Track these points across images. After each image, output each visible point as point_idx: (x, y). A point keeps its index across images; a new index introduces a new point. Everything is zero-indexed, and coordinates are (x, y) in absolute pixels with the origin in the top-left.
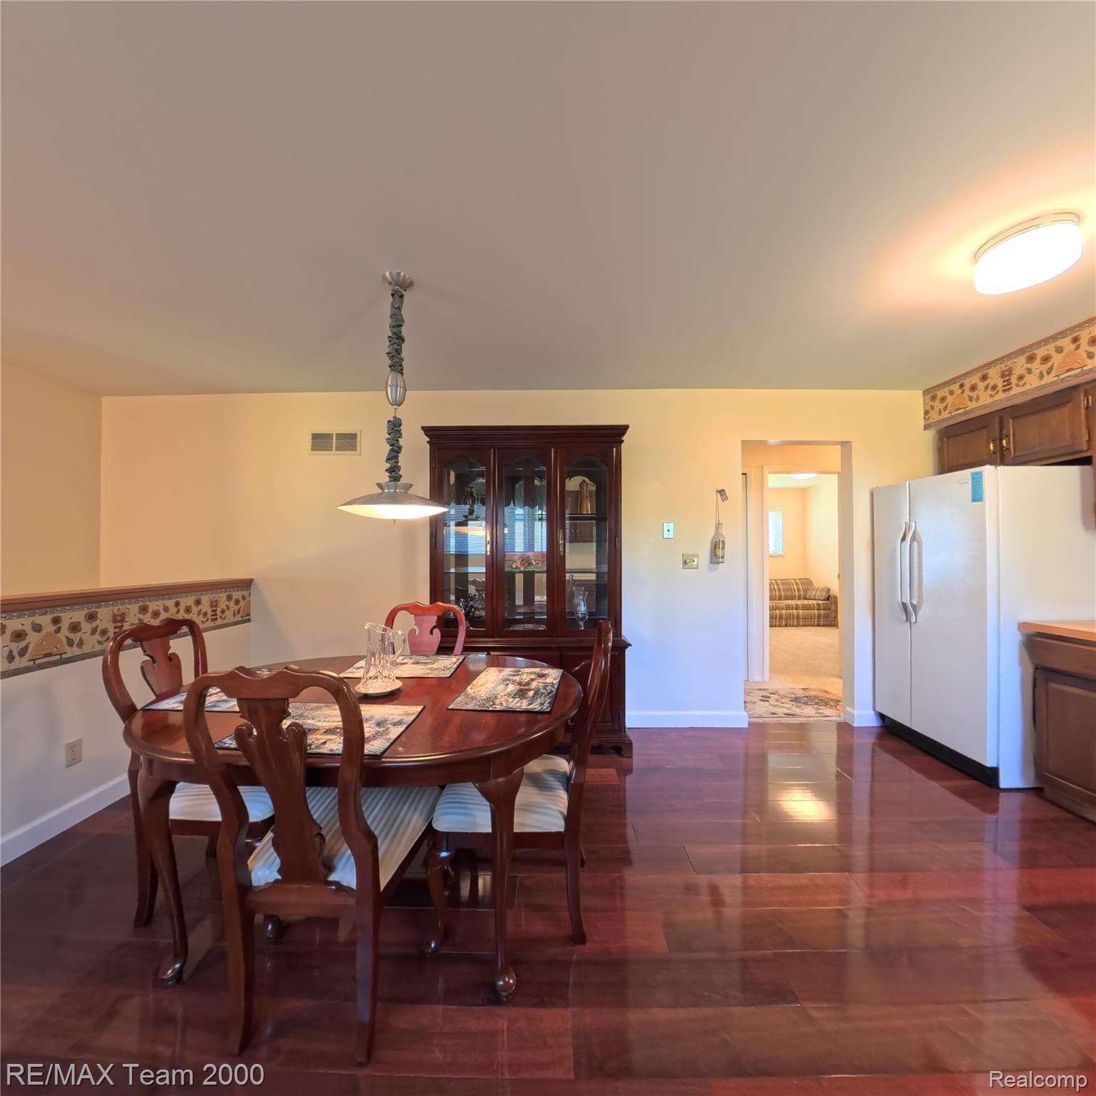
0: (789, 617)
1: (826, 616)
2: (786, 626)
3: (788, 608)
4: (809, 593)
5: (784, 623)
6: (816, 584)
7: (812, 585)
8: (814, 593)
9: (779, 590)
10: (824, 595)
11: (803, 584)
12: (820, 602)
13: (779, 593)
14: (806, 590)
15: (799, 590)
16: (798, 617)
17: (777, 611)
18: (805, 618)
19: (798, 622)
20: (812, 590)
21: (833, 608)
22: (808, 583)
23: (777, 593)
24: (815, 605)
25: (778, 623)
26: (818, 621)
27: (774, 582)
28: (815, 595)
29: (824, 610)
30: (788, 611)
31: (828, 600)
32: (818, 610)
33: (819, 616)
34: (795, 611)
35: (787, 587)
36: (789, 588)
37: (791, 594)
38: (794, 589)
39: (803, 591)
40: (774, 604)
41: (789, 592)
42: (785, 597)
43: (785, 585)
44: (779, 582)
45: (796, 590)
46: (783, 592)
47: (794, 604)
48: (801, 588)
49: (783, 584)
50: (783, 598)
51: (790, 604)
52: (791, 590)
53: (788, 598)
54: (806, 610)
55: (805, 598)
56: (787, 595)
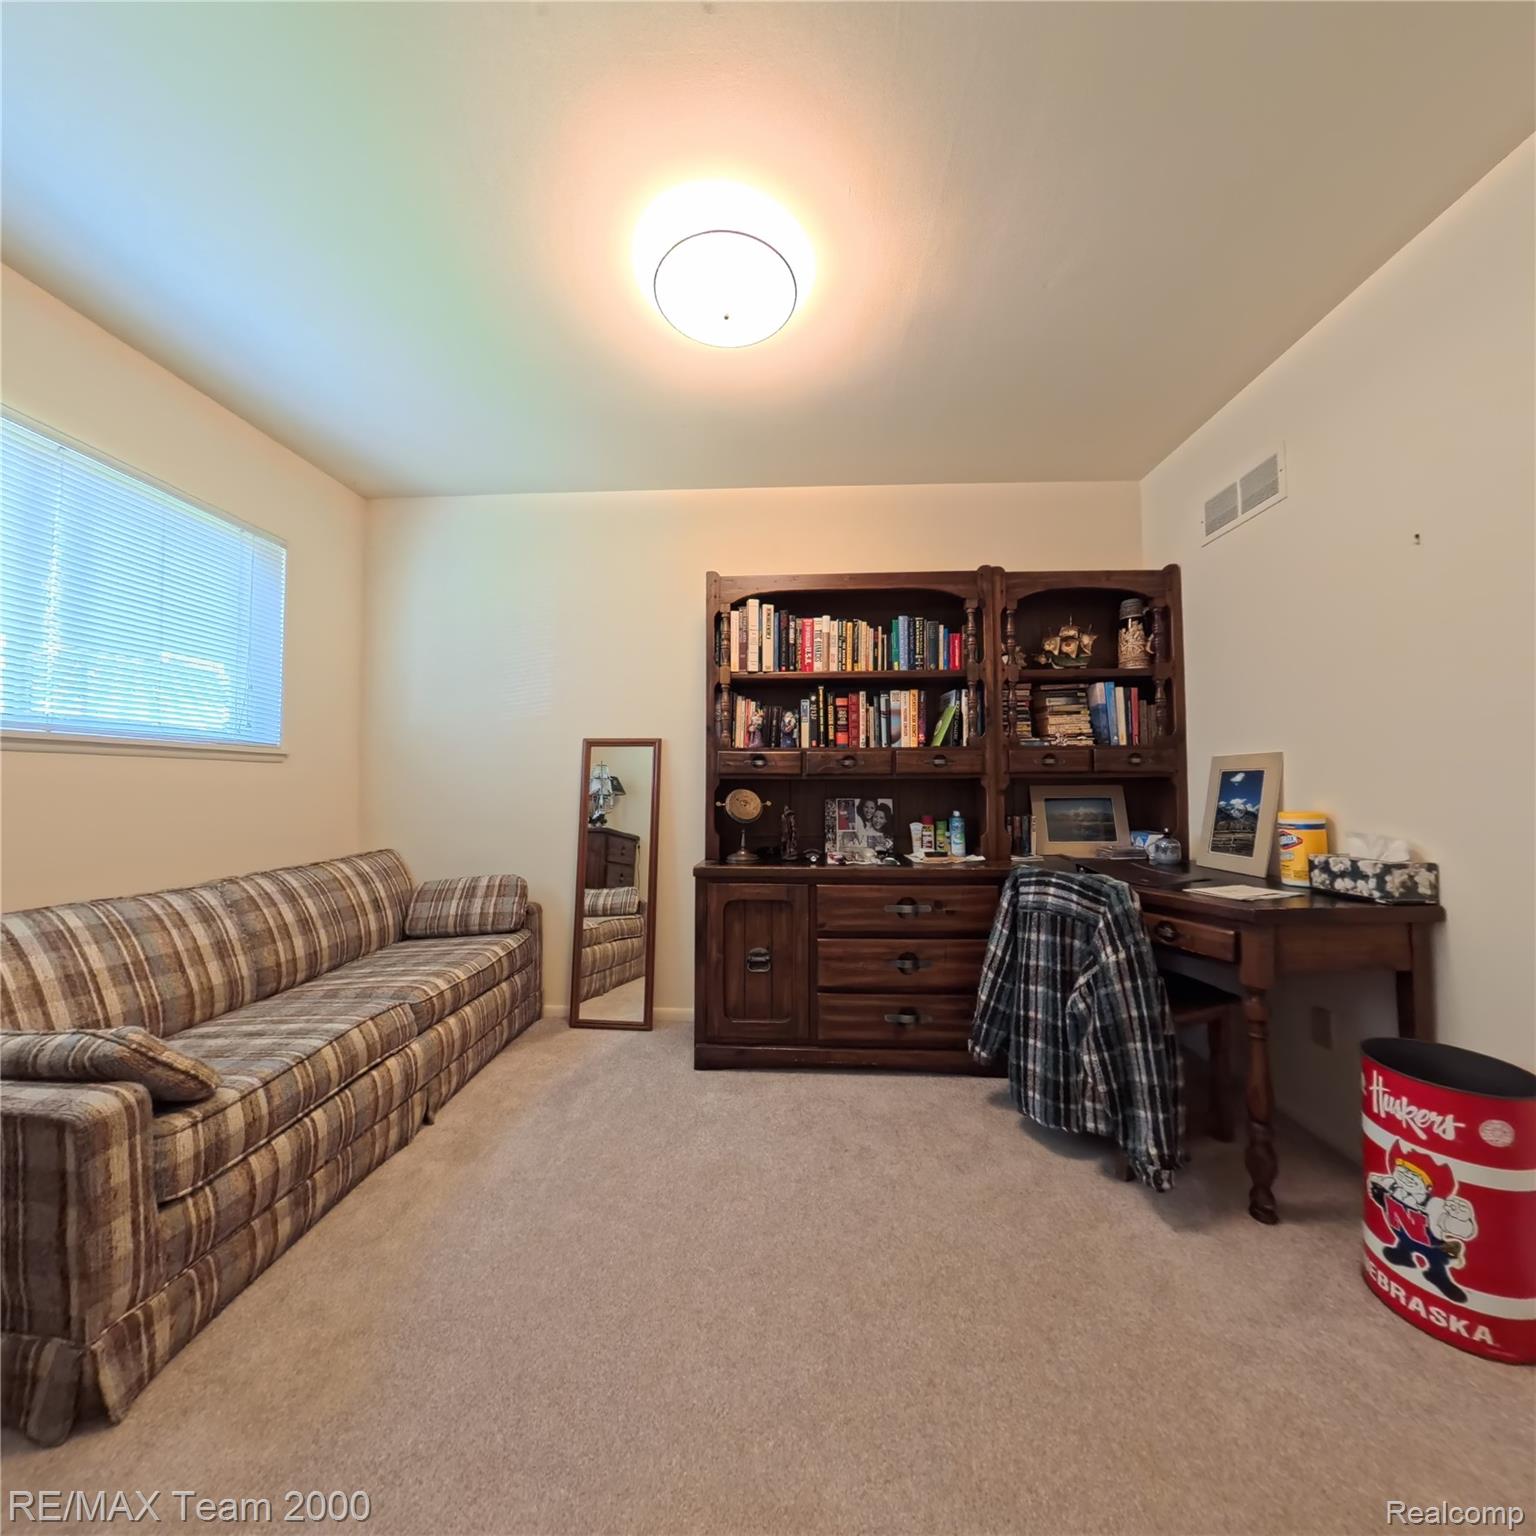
0: (437, 1064)
1: (526, 990)
2: (427, 1119)
3: (420, 1014)
4: (425, 910)
5: (417, 1115)
8: (451, 908)
10: (512, 906)
11: (383, 874)
12: (512, 942)
13: (308, 943)
14: (398, 900)
15: (376, 905)
16: (464, 1038)
17: (391, 1064)
18: (484, 1029)
19: (461, 1066)
20: (439, 896)
21: (537, 953)
23: (298, 942)
25: (393, 1136)
26: (509, 1024)
27: (265, 885)
28: (464, 916)
29: (520, 969)
30: (431, 1034)
31: (523, 926)
32: (508, 978)
33: (512, 998)
34: (451, 1021)
35: (334, 899)
36: (341, 905)
37: (353, 933)
38: (362, 904)
39: (391, 907)
40: (370, 1023)
41: (349, 924)
42: (331, 959)
43: (323, 892)
44: (295, 884)
45: (369, 907)
46: (322, 932)
47: (443, 985)
48: (383, 894)
49: (317, 889)
50: (326, 966)
51: (432, 994)
52: (353, 912)
53: (343, 953)
54: (481, 999)
55: (404, 937)
56: (342, 942)
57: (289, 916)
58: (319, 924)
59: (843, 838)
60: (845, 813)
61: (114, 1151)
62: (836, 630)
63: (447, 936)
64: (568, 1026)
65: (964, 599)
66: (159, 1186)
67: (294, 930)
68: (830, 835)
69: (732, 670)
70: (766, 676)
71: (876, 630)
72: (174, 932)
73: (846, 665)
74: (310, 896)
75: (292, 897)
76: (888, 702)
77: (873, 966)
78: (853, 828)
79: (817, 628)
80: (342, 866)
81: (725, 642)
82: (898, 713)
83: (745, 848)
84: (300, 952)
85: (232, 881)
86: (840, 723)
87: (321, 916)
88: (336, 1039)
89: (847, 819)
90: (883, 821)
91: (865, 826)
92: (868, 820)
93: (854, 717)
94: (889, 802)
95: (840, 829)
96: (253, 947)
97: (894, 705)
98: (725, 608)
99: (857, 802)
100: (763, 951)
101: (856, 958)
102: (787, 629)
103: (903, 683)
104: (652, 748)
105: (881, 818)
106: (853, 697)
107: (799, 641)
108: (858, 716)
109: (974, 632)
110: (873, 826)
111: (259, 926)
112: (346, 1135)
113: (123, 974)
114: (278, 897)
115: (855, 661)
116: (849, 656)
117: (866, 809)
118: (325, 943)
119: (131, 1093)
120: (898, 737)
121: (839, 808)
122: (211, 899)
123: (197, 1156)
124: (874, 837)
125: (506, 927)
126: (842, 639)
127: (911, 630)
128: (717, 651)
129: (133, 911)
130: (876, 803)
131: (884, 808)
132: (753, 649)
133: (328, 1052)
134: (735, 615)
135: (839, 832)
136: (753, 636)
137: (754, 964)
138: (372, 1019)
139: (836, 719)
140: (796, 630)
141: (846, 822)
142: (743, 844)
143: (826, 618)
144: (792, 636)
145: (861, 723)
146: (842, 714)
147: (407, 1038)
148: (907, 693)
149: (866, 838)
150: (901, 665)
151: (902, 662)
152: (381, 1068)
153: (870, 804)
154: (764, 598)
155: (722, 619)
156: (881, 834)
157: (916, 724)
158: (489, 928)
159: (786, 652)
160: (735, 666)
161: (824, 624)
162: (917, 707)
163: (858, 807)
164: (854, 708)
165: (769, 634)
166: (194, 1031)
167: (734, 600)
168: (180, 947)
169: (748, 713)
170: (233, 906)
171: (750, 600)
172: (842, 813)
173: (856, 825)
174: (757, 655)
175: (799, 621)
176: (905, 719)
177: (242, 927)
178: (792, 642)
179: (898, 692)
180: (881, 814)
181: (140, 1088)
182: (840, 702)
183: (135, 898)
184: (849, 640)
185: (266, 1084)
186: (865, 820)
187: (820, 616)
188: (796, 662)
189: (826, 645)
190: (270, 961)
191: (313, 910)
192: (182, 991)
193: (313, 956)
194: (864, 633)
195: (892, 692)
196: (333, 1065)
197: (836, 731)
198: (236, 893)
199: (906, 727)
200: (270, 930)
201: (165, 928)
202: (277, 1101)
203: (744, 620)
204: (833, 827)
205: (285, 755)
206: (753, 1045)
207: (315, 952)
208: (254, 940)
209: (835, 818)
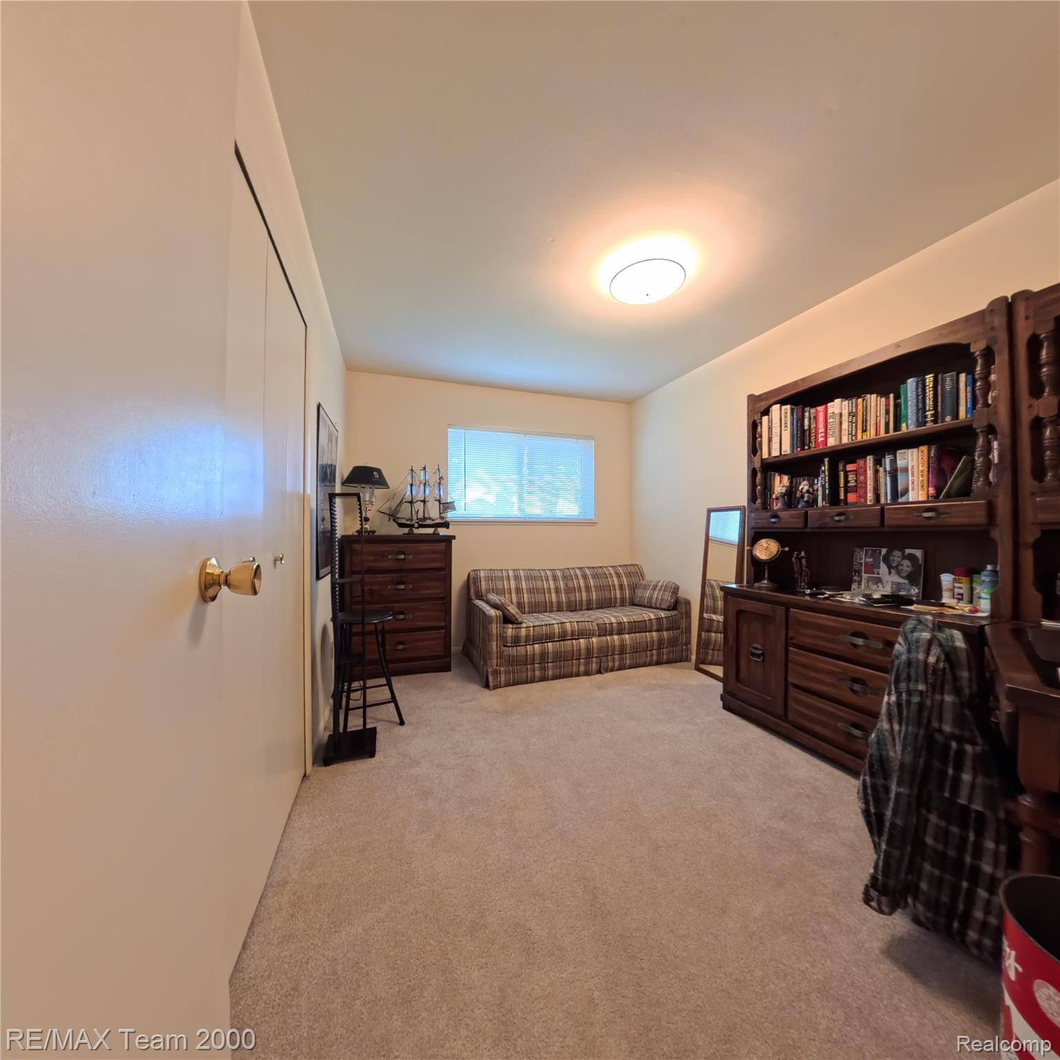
0: (605, 652)
1: (673, 642)
2: (599, 672)
3: (604, 631)
4: (639, 592)
5: (594, 666)
6: (651, 576)
7: (642, 576)
8: (648, 593)
9: (588, 588)
10: (668, 597)
11: (629, 575)
12: (663, 614)
13: (588, 596)
14: (634, 588)
15: (621, 587)
16: (623, 647)
17: (582, 641)
18: (637, 649)
19: (621, 660)
20: (645, 587)
21: (683, 625)
22: (635, 573)
23: (584, 594)
24: (654, 622)
25: (582, 668)
26: (658, 654)
27: (578, 572)
28: (651, 598)
29: (667, 630)
30: (604, 638)
31: (674, 608)
32: (658, 630)
33: (661, 642)
34: (616, 637)
35: (603, 582)
36: (604, 584)
37: (609, 597)
38: (614, 586)
39: (629, 590)
40: (575, 623)
41: (606, 592)
42: (597, 604)
43: (598, 578)
44: (588, 573)
45: (617, 587)
46: (594, 593)
47: (613, 620)
48: (626, 583)
49: (595, 576)
50: (594, 606)
51: (607, 622)
52: (609, 588)
53: (602, 604)
54: (637, 634)
55: (633, 604)
56: (602, 599)
57: (582, 584)
58: (593, 589)
59: (868, 581)
60: (871, 560)
61: (493, 625)
62: (847, 408)
63: (644, 606)
64: (694, 668)
65: (969, 345)
66: (502, 638)
67: (583, 589)
68: (856, 578)
69: (764, 457)
70: (785, 458)
71: (888, 398)
72: (545, 582)
73: (856, 435)
74: (592, 578)
75: (585, 577)
76: (894, 462)
77: (828, 679)
78: (878, 574)
79: (830, 411)
80: (610, 569)
81: (759, 439)
82: (906, 470)
83: (768, 579)
84: (584, 598)
85: (568, 569)
86: (850, 485)
87: (595, 586)
88: (561, 623)
89: (872, 565)
90: (909, 569)
91: (890, 573)
92: (893, 568)
93: (862, 478)
94: (918, 553)
95: (865, 573)
96: (568, 593)
97: (900, 463)
98: (757, 417)
99: (884, 551)
100: (760, 647)
101: (816, 670)
102: (803, 417)
103: (911, 442)
104: (739, 512)
105: (908, 566)
106: (861, 462)
107: (813, 426)
108: (866, 478)
109: (981, 376)
110: (899, 573)
111: (572, 586)
112: (559, 657)
113: (530, 591)
114: (580, 577)
115: (864, 431)
116: (860, 427)
117: (892, 558)
118: (594, 597)
119: (499, 613)
120: (906, 491)
121: (866, 555)
122: (559, 574)
123: (512, 636)
124: (899, 583)
125: (664, 607)
126: (853, 414)
127: (920, 390)
128: (754, 448)
129: (537, 574)
130: (903, 553)
131: (912, 558)
132: (776, 440)
133: (556, 626)
134: (765, 419)
135: (865, 576)
136: (776, 430)
137: (753, 654)
138: (577, 622)
139: (847, 481)
140: (810, 418)
141: (871, 568)
142: (766, 576)
143: (838, 401)
144: (806, 422)
145: (868, 483)
146: (851, 477)
147: (594, 635)
148: (915, 450)
149: (890, 584)
150: (909, 427)
151: (910, 422)
152: (577, 641)
153: (897, 553)
154: (783, 402)
155: (757, 424)
156: (906, 581)
157: (925, 478)
158: (658, 606)
159: (801, 435)
160: (765, 455)
161: (837, 406)
162: (926, 464)
163: (883, 556)
164: (861, 471)
165: (786, 427)
166: (546, 614)
167: (762, 410)
168: (545, 587)
169: (780, 484)
170: (564, 577)
171: (773, 407)
172: (868, 560)
173: (881, 571)
174: (778, 444)
175: (813, 411)
176: (913, 475)
177: (566, 585)
178: (806, 428)
179: (906, 450)
180: (906, 563)
181: (501, 613)
182: (850, 467)
183: (539, 570)
184: (860, 414)
185: (534, 627)
186: (890, 567)
187: (833, 401)
188: (810, 442)
189: (837, 422)
190: (573, 599)
191: (592, 584)
192: (544, 600)
193: (589, 601)
194: (873, 404)
195: (899, 452)
196: (556, 631)
197: (846, 492)
198: (567, 573)
199: (913, 483)
200: (574, 588)
201: (542, 580)
202: (536, 633)
203: (770, 422)
204: (859, 572)
205: (596, 523)
206: (752, 706)
207: (590, 600)
208: (569, 590)
209: (861, 563)
